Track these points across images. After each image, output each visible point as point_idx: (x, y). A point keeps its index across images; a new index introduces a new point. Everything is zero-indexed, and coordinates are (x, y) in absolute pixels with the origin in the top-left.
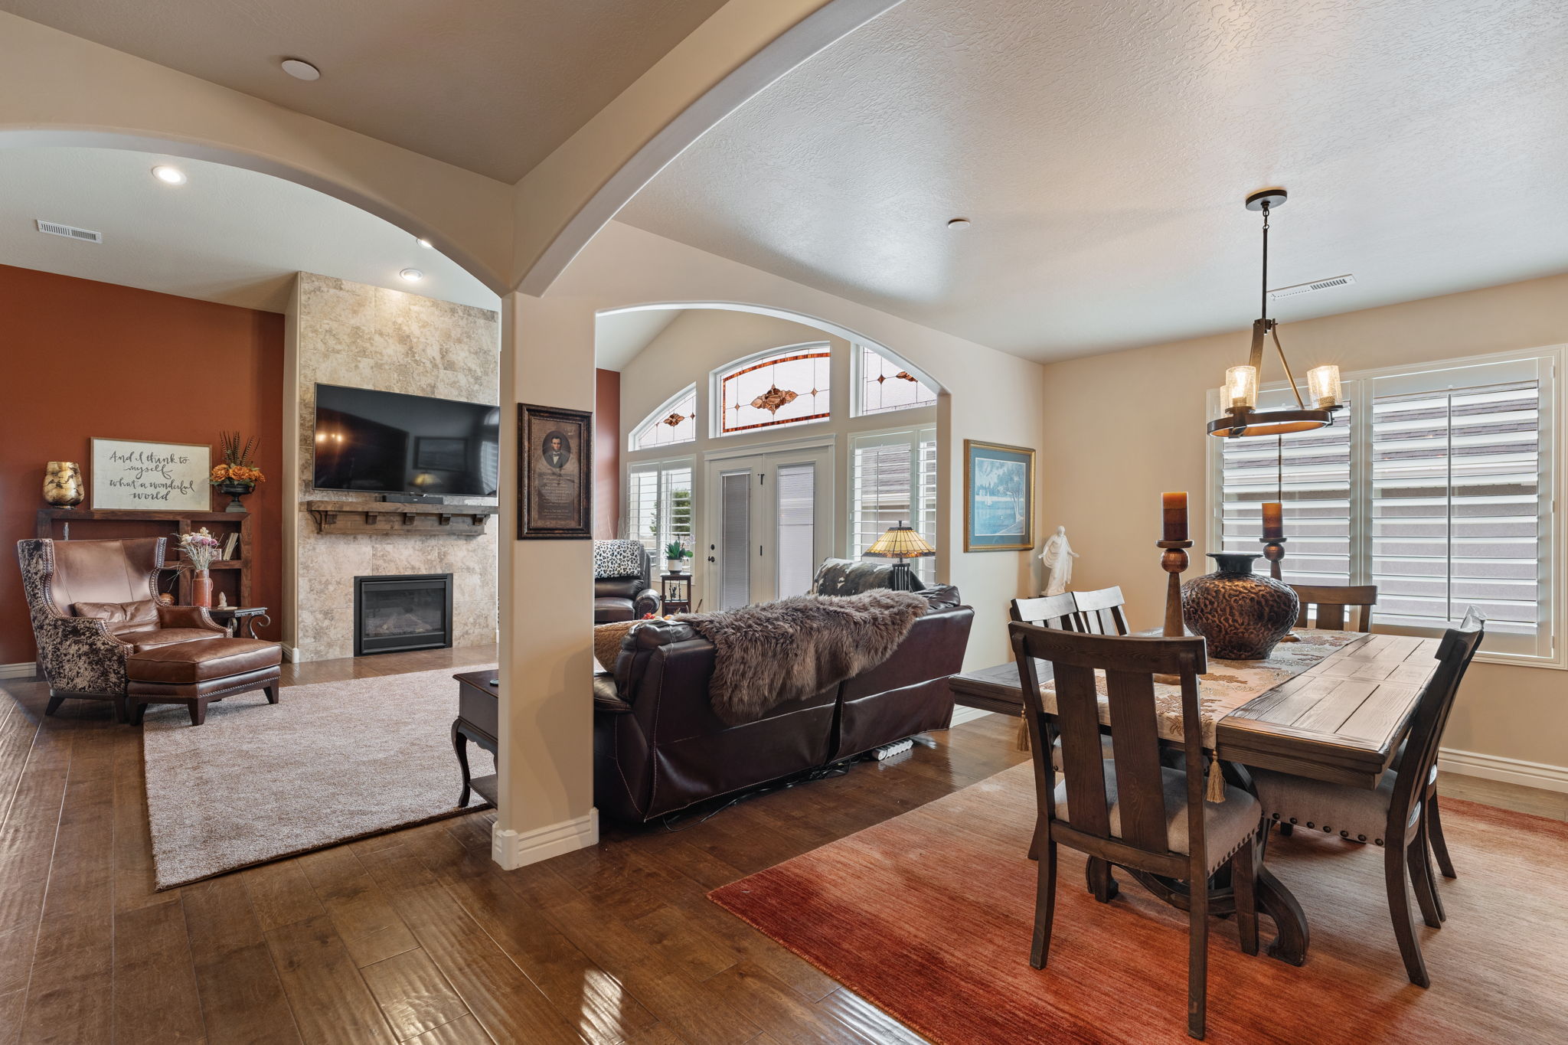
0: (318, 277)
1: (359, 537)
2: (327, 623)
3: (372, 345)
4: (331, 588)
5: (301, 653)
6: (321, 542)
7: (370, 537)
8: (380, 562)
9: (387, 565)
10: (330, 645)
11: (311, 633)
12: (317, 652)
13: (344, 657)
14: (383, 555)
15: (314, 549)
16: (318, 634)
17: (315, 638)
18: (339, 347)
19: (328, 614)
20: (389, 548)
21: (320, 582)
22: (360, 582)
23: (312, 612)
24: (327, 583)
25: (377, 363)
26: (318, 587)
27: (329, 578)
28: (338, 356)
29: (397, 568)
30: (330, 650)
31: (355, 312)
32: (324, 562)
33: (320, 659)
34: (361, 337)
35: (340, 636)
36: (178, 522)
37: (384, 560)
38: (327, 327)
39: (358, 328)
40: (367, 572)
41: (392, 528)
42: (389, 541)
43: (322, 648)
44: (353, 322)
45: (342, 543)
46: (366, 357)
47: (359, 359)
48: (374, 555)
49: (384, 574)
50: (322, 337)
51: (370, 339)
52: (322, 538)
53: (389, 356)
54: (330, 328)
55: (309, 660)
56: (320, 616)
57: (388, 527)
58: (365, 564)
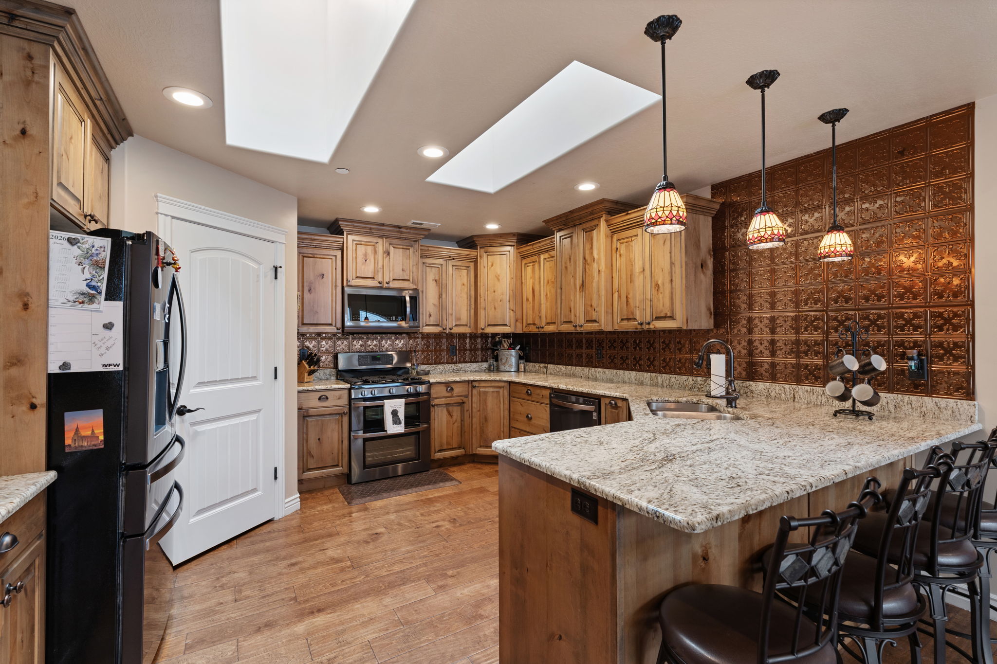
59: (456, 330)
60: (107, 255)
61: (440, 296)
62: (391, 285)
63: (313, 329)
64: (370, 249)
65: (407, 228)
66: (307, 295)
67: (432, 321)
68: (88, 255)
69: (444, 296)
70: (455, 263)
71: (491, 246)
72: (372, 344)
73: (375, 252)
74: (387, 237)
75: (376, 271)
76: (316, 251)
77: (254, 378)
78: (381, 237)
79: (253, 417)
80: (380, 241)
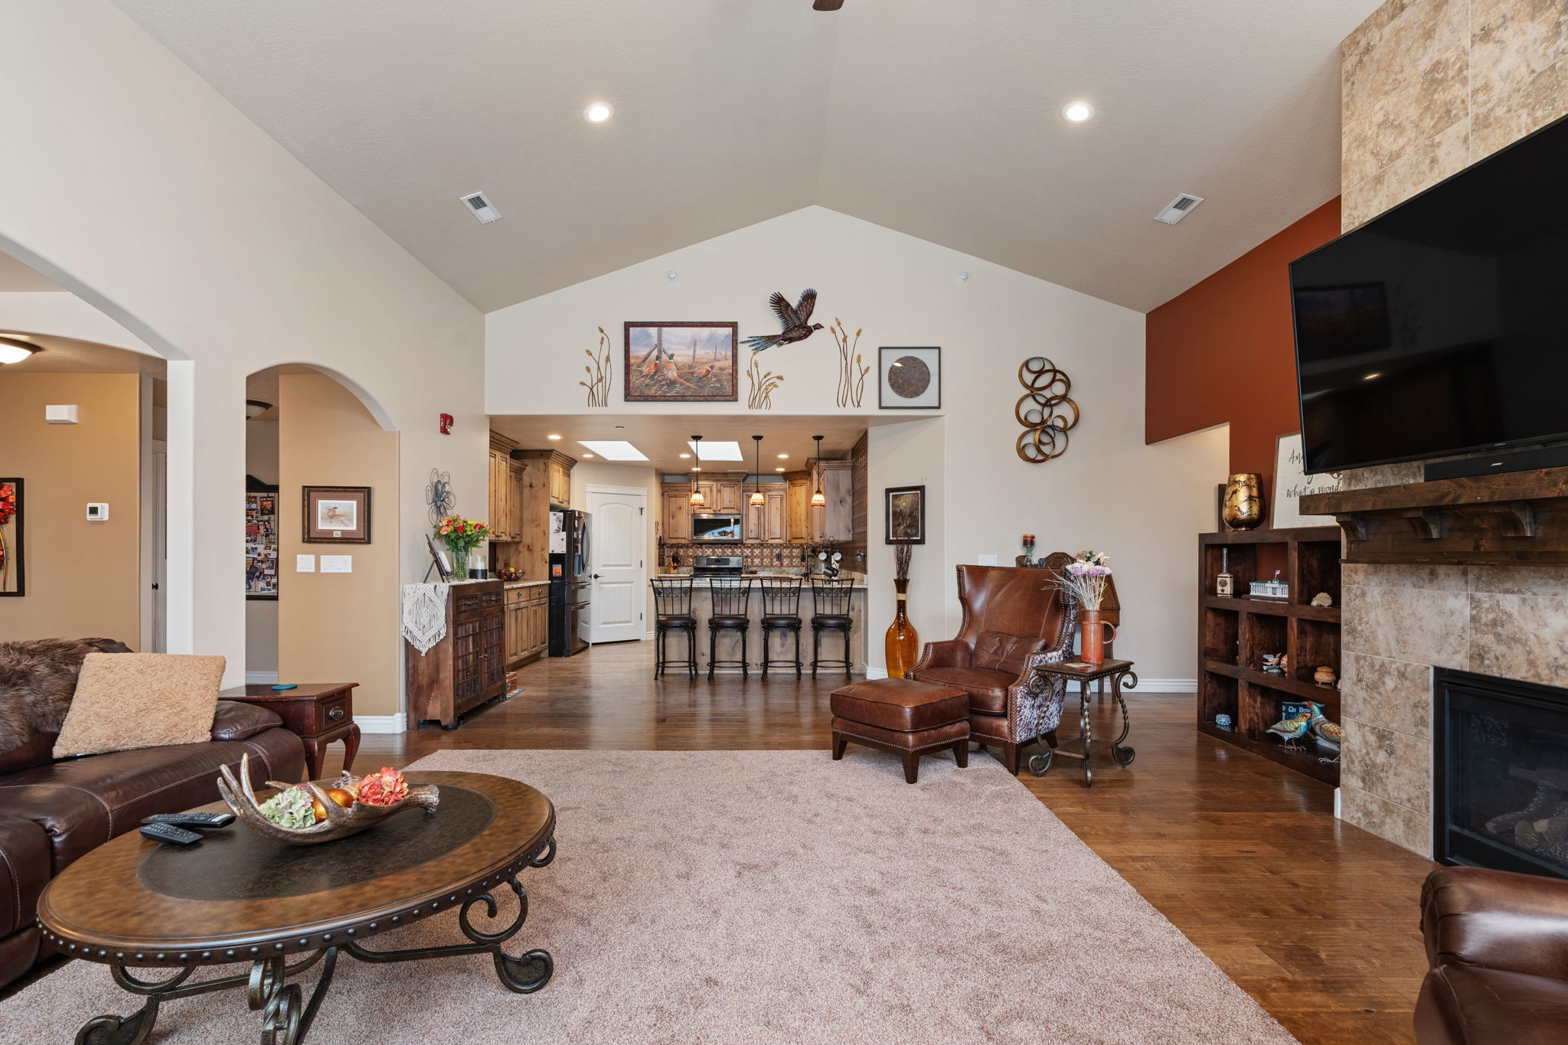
0: (1362, 29)
1: (1442, 570)
2: (1381, 757)
3: (1464, 81)
4: (1390, 683)
5: (1344, 800)
6: (1375, 579)
7: (1465, 573)
8: (1488, 640)
9: (1503, 649)
10: (1387, 808)
11: (1357, 767)
12: (1368, 814)
13: (1412, 848)
14: (1494, 623)
15: (1364, 594)
16: (1370, 777)
17: (1363, 780)
18: (1401, 141)
19: (1383, 736)
20: (1510, 603)
21: (1372, 666)
22: (1447, 681)
23: (1361, 726)
24: (1383, 671)
25: (1476, 122)
26: (1370, 676)
27: (1387, 660)
28: (1400, 162)
29: (1532, 663)
30: (1388, 821)
31: (1429, 34)
32: (1378, 623)
33: (1371, 831)
34: (1442, 81)
35: (1404, 796)
36: (1286, 544)
37: (1497, 635)
38: (1379, 118)
39: (1436, 66)
40: (1458, 662)
41: (1477, 547)
42: (1508, 585)
43: (1374, 808)
44: (1425, 63)
45: (1408, 583)
46: (1457, 118)
47: (1437, 139)
48: (1473, 619)
49: (1495, 672)
50: (1371, 146)
51: (1461, 70)
52: (1376, 572)
53: (1506, 77)
54: (1387, 115)
55: (1354, 822)
56: (1372, 739)
57: (1468, 546)
58: (1452, 639)
59: (770, 541)
60: (562, 518)
61: (759, 518)
62: (722, 512)
63: (674, 541)
64: (708, 490)
65: (731, 473)
66: (671, 520)
67: (753, 535)
68: (558, 518)
69: (762, 517)
70: (770, 493)
71: (795, 479)
72: (719, 551)
73: (711, 491)
74: (719, 480)
75: (711, 504)
76: (676, 493)
77: (630, 565)
78: (715, 481)
79: (630, 585)
80: (714, 483)
